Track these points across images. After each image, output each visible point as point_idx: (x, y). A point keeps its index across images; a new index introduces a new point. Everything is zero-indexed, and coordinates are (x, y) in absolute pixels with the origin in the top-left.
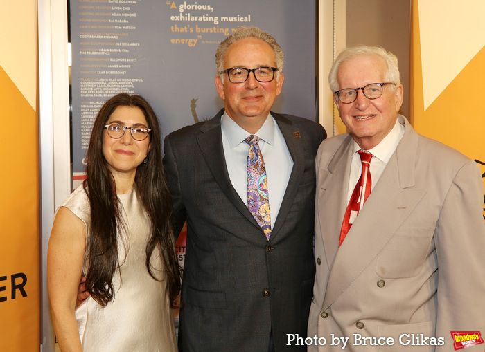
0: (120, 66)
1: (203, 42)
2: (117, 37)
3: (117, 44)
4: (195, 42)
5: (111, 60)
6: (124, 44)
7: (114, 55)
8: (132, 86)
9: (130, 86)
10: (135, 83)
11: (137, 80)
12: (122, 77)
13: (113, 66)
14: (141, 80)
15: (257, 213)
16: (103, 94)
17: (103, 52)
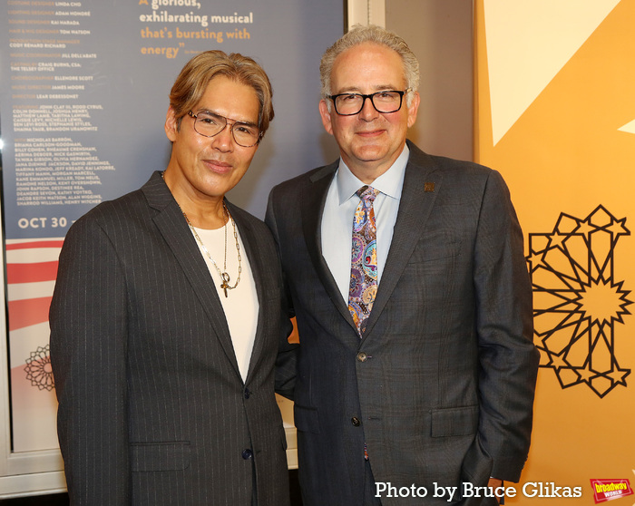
0: (69, 88)
1: (187, 52)
2: (64, 46)
3: (64, 56)
4: (176, 51)
5: (56, 78)
6: (75, 56)
7: (59, 71)
8: (88, 116)
9: (84, 116)
10: (90, 111)
11: (94, 107)
12: (71, 102)
13: (59, 88)
14: (100, 107)
15: (360, 299)
16: (45, 127)
17: (43, 67)
